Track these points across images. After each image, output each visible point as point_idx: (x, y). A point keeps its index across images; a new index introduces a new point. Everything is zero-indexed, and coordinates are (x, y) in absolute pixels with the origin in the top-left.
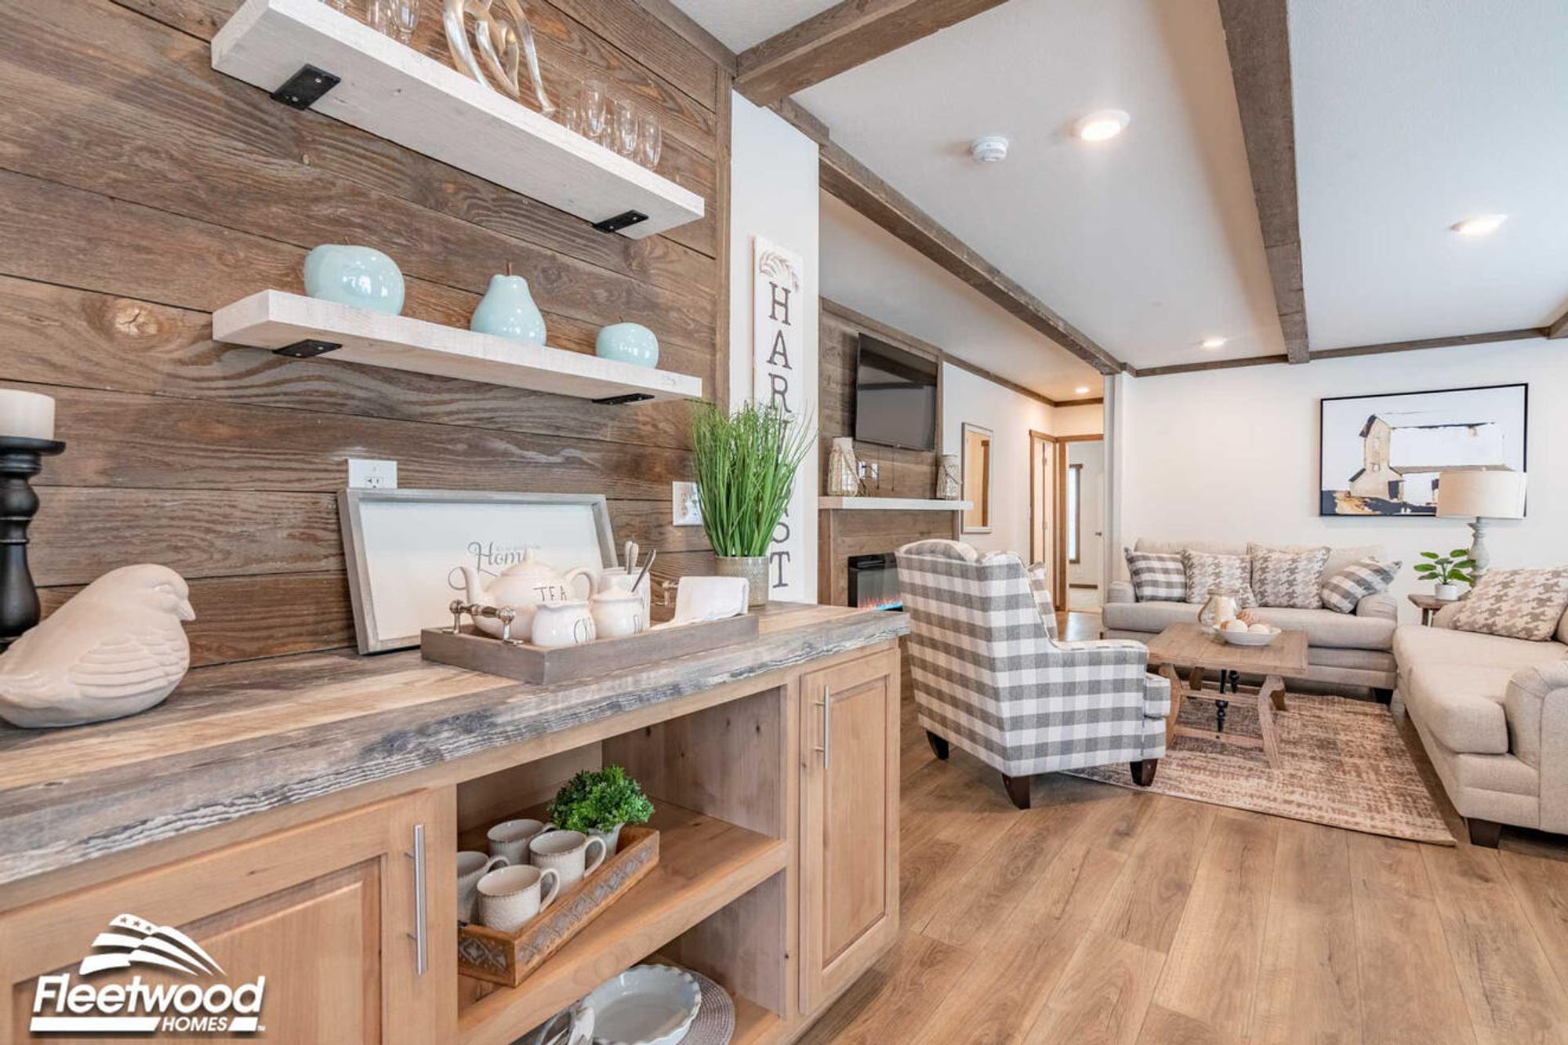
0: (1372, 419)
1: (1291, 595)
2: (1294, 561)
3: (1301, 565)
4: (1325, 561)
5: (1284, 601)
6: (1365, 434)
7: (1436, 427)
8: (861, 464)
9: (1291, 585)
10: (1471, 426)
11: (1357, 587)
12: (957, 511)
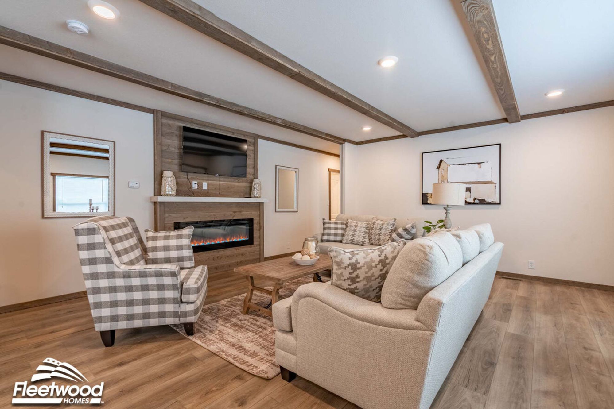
0: (441, 161)
1: (379, 240)
2: (382, 225)
3: (384, 227)
4: (394, 225)
5: (377, 242)
6: (438, 168)
7: (465, 164)
8: (194, 182)
9: (379, 235)
10: (479, 164)
11: (397, 237)
12: (263, 203)
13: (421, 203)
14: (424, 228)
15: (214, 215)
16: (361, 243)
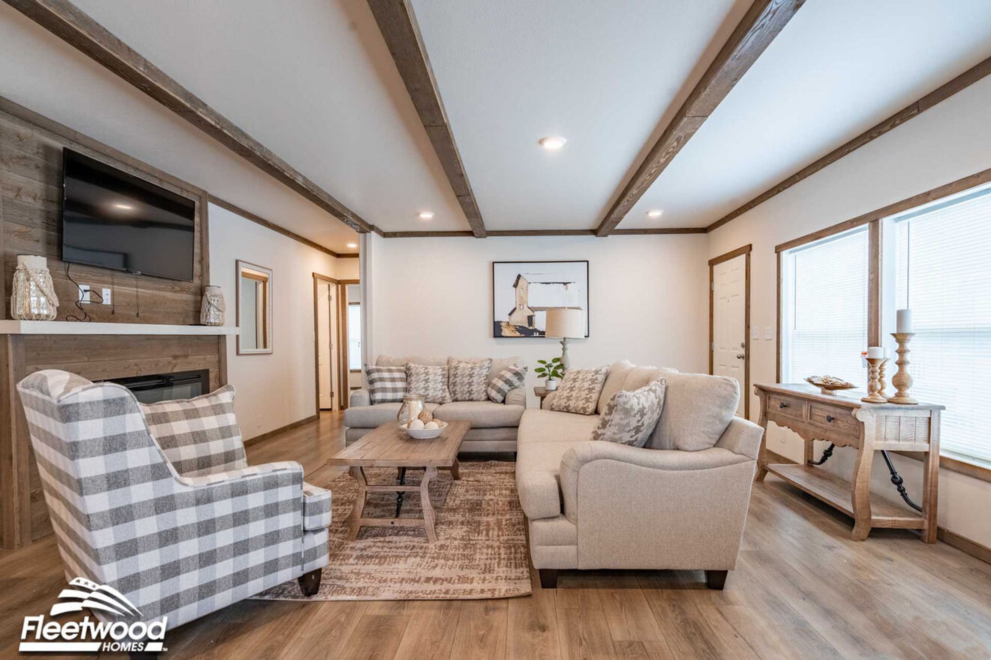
0: (519, 277)
1: (470, 392)
2: (472, 368)
3: (476, 372)
4: (489, 368)
5: (466, 396)
6: (516, 286)
7: (549, 283)
8: (83, 287)
9: (470, 385)
10: (565, 284)
11: (505, 385)
12: (225, 336)
13: (492, 335)
14: (536, 370)
15: (136, 365)
16: (440, 400)
